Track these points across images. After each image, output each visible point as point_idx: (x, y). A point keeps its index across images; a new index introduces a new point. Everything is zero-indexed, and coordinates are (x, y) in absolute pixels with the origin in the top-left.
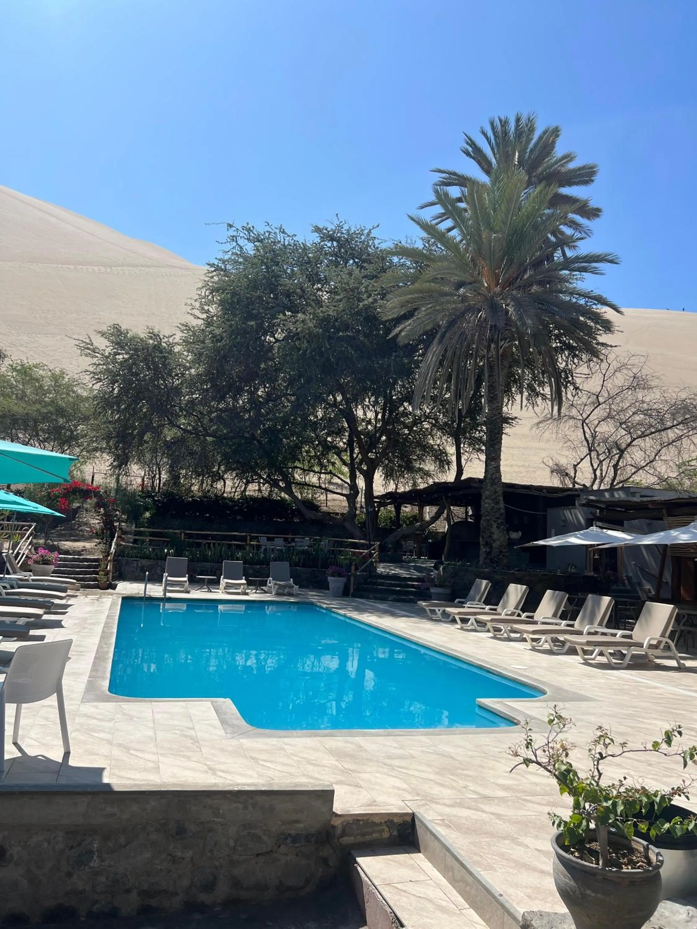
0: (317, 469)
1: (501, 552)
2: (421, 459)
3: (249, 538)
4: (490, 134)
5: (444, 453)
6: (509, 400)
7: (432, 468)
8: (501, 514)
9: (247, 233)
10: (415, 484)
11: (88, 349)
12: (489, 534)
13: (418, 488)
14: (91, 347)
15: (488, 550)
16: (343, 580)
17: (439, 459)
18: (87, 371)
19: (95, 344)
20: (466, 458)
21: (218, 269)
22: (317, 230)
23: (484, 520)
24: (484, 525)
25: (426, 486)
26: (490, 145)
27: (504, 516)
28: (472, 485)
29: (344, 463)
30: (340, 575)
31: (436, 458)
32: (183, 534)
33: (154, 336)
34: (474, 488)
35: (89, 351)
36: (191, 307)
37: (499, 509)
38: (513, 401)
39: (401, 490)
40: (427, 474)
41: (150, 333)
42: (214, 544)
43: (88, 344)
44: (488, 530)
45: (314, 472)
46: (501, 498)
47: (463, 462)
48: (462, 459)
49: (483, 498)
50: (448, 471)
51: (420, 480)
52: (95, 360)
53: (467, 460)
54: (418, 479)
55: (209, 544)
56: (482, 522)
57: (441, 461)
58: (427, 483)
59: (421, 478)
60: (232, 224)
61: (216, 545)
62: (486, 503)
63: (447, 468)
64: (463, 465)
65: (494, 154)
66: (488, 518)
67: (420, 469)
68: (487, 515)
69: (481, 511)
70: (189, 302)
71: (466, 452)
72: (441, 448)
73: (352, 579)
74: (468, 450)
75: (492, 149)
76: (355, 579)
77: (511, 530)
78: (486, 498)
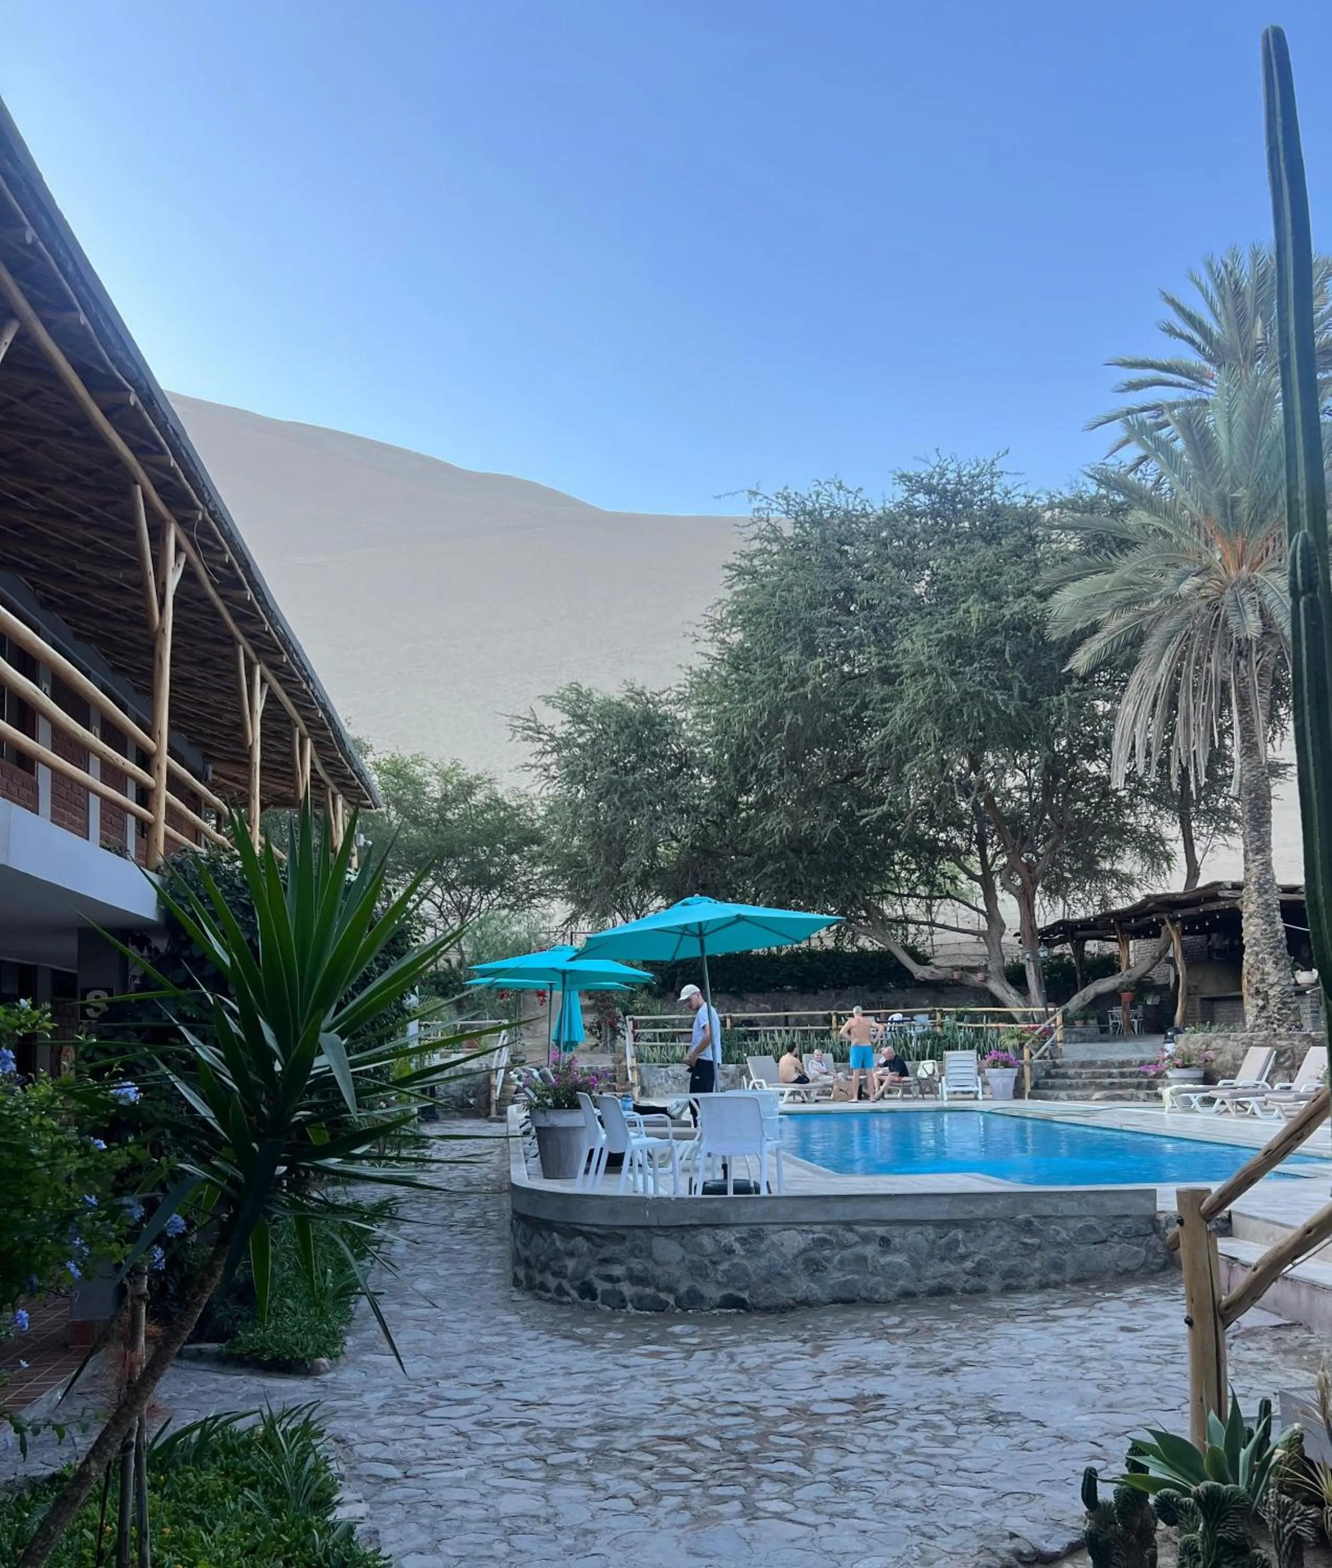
0: (922, 890)
1: (1284, 1003)
2: (1111, 852)
3: (834, 1018)
4: (1206, 280)
5: (1157, 839)
6: (1275, 732)
7: (1137, 869)
8: (1280, 941)
9: (784, 502)
10: (1105, 902)
11: (530, 729)
12: (1259, 977)
13: (1114, 908)
14: (532, 725)
15: (1261, 1003)
16: (1013, 1072)
17: (1148, 851)
18: (527, 765)
19: (541, 720)
20: (1203, 846)
21: (742, 572)
22: (904, 478)
23: (1250, 954)
24: (1251, 961)
25: (1130, 904)
26: (1207, 300)
27: (1285, 942)
28: (1221, 894)
29: (972, 876)
30: (1006, 1065)
31: (1143, 850)
32: (728, 1020)
33: (637, 695)
34: (1224, 899)
35: (531, 733)
36: (693, 639)
37: (1276, 932)
38: (1282, 733)
39: (1081, 914)
40: (1127, 880)
41: (629, 690)
42: (780, 1032)
43: (528, 720)
44: (1258, 969)
45: (918, 896)
46: (1278, 914)
47: (1198, 854)
48: (1196, 849)
49: (1245, 916)
50: (1168, 873)
51: (1115, 893)
52: (539, 746)
53: (1206, 851)
54: (1110, 892)
55: (772, 1032)
56: (1245, 957)
57: (1153, 855)
58: (1131, 899)
59: (1116, 888)
60: (754, 489)
61: (784, 1033)
62: (1250, 925)
63: (1165, 866)
64: (1199, 859)
65: (1216, 316)
66: (1256, 948)
67: (1114, 873)
68: (1255, 945)
69: (1242, 939)
70: (690, 629)
71: (1201, 834)
72: (1152, 830)
73: (1027, 1070)
74: (1205, 831)
75: (1211, 305)
76: (1031, 1069)
77: (1297, 969)
78: (1250, 916)
